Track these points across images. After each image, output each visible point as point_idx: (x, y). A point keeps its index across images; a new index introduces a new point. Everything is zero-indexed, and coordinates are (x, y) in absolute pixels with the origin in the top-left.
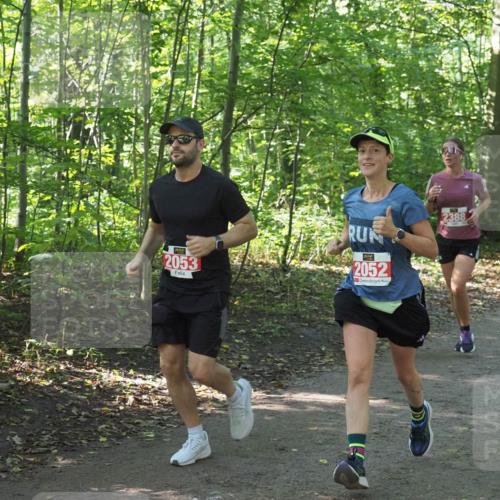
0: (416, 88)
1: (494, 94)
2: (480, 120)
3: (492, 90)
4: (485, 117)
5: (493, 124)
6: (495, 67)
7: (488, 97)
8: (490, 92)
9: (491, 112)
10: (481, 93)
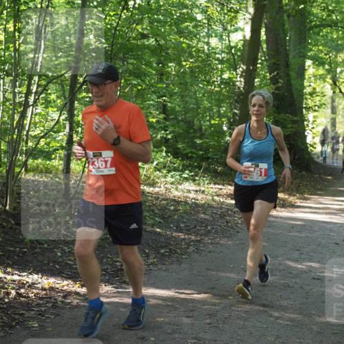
0: (191, 61)
1: (245, 67)
2: (234, 85)
3: (244, 64)
4: (238, 83)
5: (244, 88)
6: (247, 48)
7: (241, 69)
8: (242, 66)
9: (242, 80)
10: (236, 66)
